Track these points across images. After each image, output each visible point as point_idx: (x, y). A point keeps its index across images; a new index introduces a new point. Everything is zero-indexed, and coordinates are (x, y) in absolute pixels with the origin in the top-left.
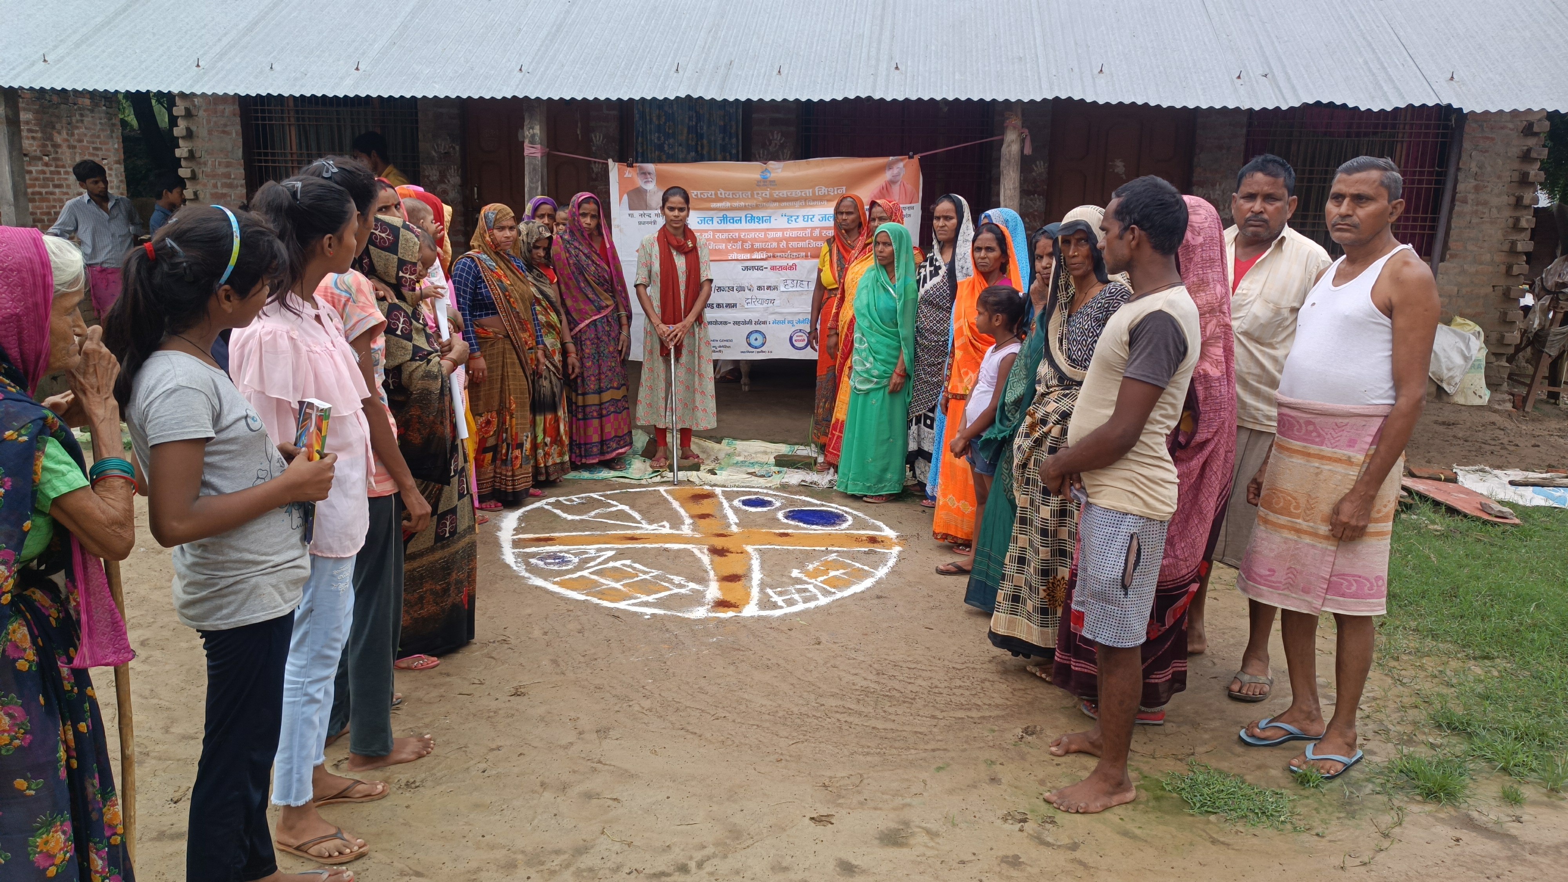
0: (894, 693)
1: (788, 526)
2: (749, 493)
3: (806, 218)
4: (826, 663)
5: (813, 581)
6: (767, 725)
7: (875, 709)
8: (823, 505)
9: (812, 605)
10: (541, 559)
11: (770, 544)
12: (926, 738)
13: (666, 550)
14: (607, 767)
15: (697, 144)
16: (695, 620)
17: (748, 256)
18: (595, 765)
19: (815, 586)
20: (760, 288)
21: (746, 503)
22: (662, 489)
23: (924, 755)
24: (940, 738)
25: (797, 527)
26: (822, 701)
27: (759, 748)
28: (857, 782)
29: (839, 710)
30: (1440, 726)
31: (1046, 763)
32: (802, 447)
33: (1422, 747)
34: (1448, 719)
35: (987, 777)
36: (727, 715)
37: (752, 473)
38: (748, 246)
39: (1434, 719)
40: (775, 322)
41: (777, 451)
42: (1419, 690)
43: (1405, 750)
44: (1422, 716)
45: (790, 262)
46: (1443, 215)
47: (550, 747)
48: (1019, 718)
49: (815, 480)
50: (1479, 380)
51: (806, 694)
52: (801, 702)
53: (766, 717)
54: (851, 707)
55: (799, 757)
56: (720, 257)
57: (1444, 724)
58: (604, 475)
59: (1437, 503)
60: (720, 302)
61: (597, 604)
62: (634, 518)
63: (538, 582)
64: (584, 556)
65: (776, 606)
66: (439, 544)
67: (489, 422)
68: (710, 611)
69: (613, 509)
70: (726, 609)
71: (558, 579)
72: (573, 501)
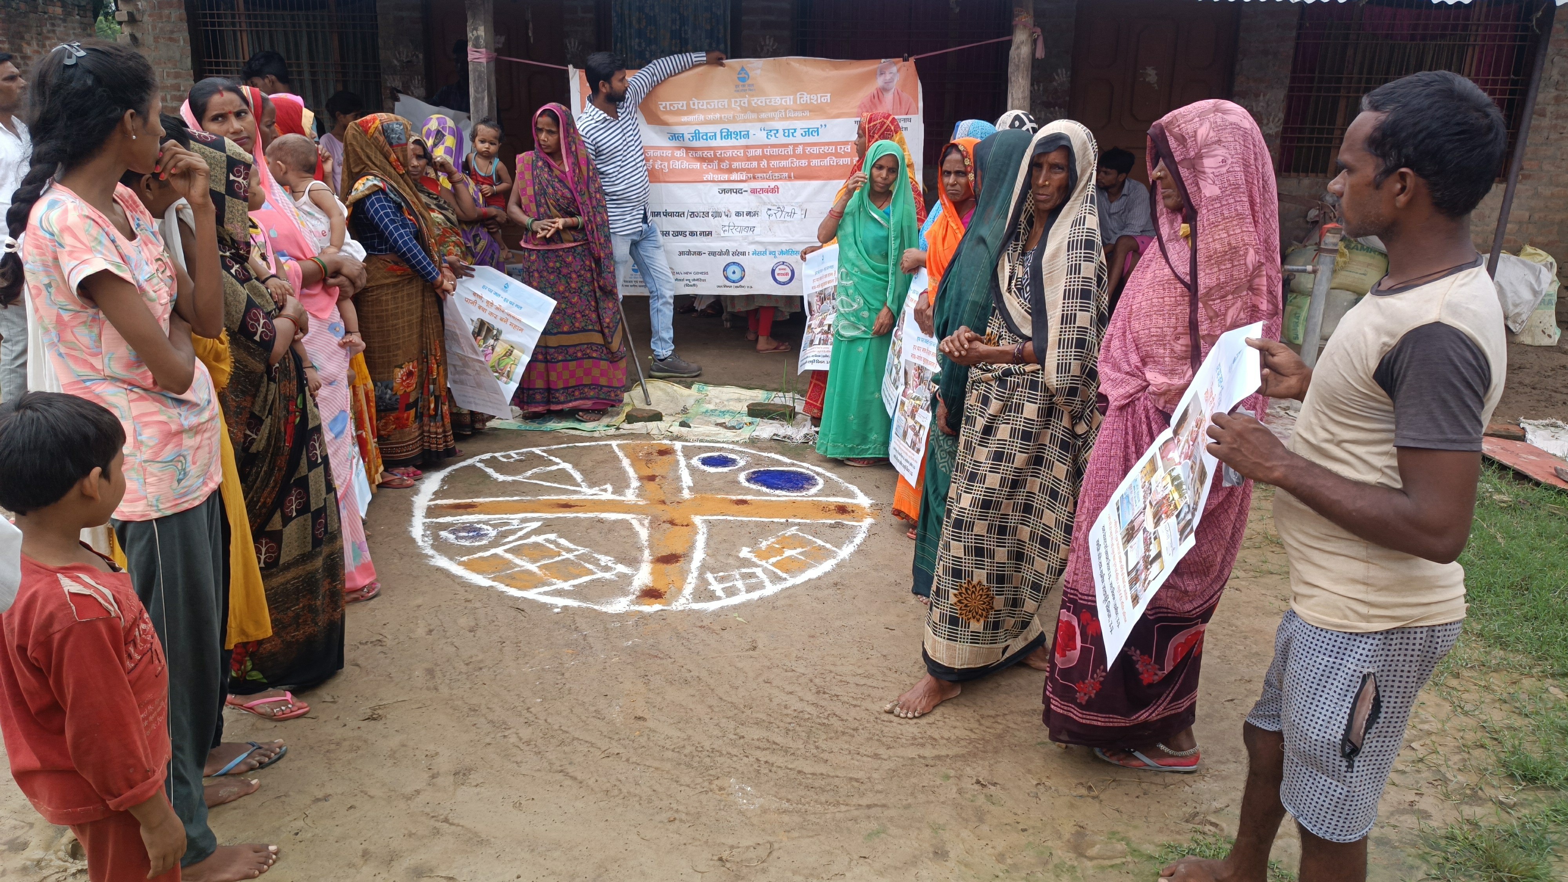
0: (833, 720)
1: (748, 491)
2: (712, 449)
3: (787, 132)
4: (758, 676)
5: (763, 563)
6: (668, 766)
7: (806, 743)
8: (793, 465)
9: (755, 595)
10: (453, 532)
11: (722, 514)
12: (863, 788)
13: (601, 521)
14: (453, 827)
16: (612, 615)
17: (725, 177)
18: (438, 825)
19: (765, 570)
20: (738, 214)
21: (705, 462)
22: (614, 443)
23: (856, 813)
24: (879, 787)
25: (759, 493)
26: (742, 731)
27: (650, 801)
28: (764, 855)
29: (761, 745)
30: (1512, 776)
31: (1008, 827)
32: (781, 394)
33: (1489, 808)
34: (1523, 766)
35: (931, 849)
36: (621, 751)
37: (721, 425)
38: (725, 165)
39: (1505, 765)
40: (755, 253)
41: (751, 398)
42: (1485, 722)
43: (1468, 811)
44: (1489, 761)
45: (772, 184)
46: (1523, 128)
47: (390, 797)
48: (982, 759)
49: (789, 433)
50: (1549, 317)
51: (724, 720)
52: (717, 732)
53: (669, 754)
54: (777, 741)
55: (698, 815)
56: (694, 178)
57: (1518, 773)
58: (553, 426)
59: (1503, 467)
60: (694, 229)
61: (502, 592)
62: (575, 479)
63: (442, 562)
64: (504, 528)
65: (712, 596)
66: (318, 549)
67: (410, 374)
68: (633, 602)
69: (554, 468)
70: (653, 600)
71: (465, 559)
72: (512, 457)
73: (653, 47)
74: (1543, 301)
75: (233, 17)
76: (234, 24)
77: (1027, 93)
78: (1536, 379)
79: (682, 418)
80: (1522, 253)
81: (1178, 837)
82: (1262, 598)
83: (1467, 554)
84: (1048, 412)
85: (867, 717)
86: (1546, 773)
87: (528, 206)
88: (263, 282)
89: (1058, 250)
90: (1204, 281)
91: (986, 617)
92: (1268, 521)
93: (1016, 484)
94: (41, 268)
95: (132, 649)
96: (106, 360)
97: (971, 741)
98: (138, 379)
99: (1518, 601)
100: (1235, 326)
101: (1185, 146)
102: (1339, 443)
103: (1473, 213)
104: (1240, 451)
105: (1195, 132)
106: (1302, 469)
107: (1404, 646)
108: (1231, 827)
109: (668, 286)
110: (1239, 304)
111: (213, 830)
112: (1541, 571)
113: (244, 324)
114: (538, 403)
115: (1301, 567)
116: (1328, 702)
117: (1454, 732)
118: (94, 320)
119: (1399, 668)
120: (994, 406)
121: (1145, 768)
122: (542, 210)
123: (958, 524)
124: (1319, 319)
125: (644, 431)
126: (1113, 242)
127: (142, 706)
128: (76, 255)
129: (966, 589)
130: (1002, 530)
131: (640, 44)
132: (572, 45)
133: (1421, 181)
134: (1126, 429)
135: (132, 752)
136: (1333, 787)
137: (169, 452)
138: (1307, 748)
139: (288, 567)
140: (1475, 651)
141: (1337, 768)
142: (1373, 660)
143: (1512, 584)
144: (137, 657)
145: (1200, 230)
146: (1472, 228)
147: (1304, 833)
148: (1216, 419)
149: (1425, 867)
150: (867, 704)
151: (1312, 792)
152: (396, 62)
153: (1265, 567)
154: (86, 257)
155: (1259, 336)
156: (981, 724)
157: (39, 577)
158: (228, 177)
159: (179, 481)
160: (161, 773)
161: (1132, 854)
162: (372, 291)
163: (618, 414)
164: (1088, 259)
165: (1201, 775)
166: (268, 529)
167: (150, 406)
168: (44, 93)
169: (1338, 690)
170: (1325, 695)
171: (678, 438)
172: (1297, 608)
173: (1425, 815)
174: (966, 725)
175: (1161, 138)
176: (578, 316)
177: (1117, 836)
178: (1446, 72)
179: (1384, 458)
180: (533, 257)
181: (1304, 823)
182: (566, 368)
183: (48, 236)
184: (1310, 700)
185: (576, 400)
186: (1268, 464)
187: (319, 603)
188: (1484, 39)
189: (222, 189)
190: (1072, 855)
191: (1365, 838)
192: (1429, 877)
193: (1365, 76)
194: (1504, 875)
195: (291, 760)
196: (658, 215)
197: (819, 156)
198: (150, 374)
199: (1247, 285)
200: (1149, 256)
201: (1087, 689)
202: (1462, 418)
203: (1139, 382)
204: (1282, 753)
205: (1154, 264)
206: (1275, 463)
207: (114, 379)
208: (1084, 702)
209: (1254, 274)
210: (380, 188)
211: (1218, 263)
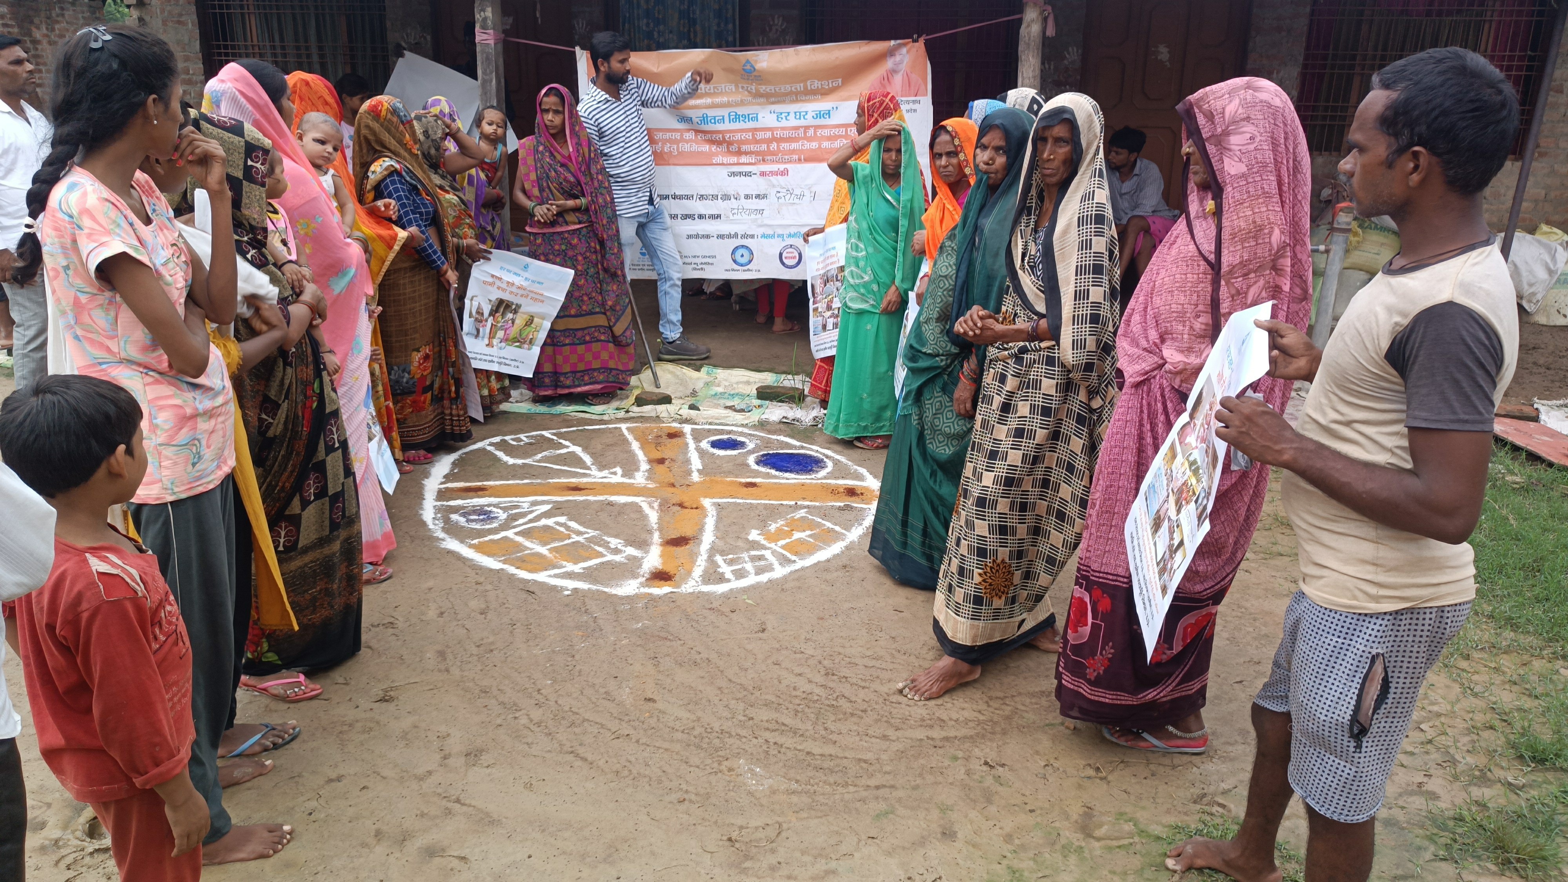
0: (842, 702)
1: (757, 474)
2: (721, 432)
3: (798, 115)
4: (767, 658)
5: (772, 545)
6: (677, 747)
7: (815, 724)
8: (802, 448)
9: (764, 578)
10: (464, 515)
11: (731, 496)
12: (871, 769)
13: (611, 504)
14: (465, 808)
15: (689, 31)
16: (622, 598)
17: (734, 159)
18: (450, 805)
19: (774, 553)
20: (747, 197)
21: (715, 444)
22: (624, 426)
23: (864, 794)
24: (888, 768)
25: (768, 476)
26: (751, 712)
27: (660, 782)
28: (773, 835)
29: (771, 726)
30: (1521, 757)
31: (1016, 808)
32: (790, 377)
33: (1498, 789)
34: (1531, 747)
35: (939, 830)
36: (631, 732)
37: (730, 408)
38: (734, 148)
39: (1514, 746)
40: (764, 236)
41: (760, 380)
42: (1495, 703)
43: (1477, 792)
44: (1499, 742)
45: (782, 167)
46: (1540, 105)
47: (402, 777)
48: (990, 740)
49: (798, 416)
50: (1565, 297)
51: (734, 702)
52: (726, 714)
53: (679, 735)
54: (786, 722)
55: (708, 796)
56: (703, 161)
57: (1527, 754)
58: (563, 409)
59: (1516, 448)
60: (703, 212)
61: (513, 575)
62: (584, 462)
63: (452, 544)
64: (514, 511)
65: (722, 579)
66: (335, 533)
67: (426, 357)
68: (642, 585)
69: (564, 451)
70: (662, 582)
71: (475, 541)
72: (522, 440)
73: (661, 27)
74: (1558, 281)
76: (242, 7)
77: (1038, 72)
78: (1551, 359)
79: (691, 401)
80: (1538, 232)
81: (1186, 818)
82: (1272, 580)
83: (1478, 536)
84: (1066, 387)
85: (876, 699)
86: (1556, 755)
87: (531, 191)
88: (280, 268)
89: (1068, 226)
90: (1228, 259)
91: (1007, 593)
92: (1279, 503)
93: (1036, 461)
94: (60, 251)
95: (157, 631)
96: (122, 344)
97: (979, 723)
98: (153, 363)
99: (1530, 582)
101: (1213, 123)
102: (1348, 424)
103: (1488, 191)
104: (1249, 434)
105: (1224, 109)
106: (1311, 451)
107: (1413, 627)
108: (1239, 808)
109: (675, 268)
110: (1261, 283)
111: (229, 811)
112: (1553, 552)
114: (547, 387)
115: (1310, 547)
116: (1337, 683)
117: (1463, 713)
118: (110, 303)
119: (1408, 649)
120: (1012, 383)
121: (1153, 749)
123: (982, 503)
124: (1331, 298)
125: (653, 414)
126: (1124, 221)
127: (168, 687)
128: (94, 237)
129: (991, 568)
131: (648, 25)
132: (580, 26)
133: (1434, 159)
134: (1141, 407)
135: (158, 731)
136: (1341, 768)
137: (184, 436)
138: (1315, 729)
139: (306, 550)
140: (1485, 633)
141: (1345, 748)
142: (1382, 640)
143: (1524, 565)
144: (162, 638)
145: (1225, 208)
146: (1485, 206)
147: (1312, 813)
148: (1225, 403)
149: (1432, 848)
150: (876, 686)
151: (1320, 772)
152: (401, 41)
153: (1275, 549)
154: (104, 239)
156: (989, 706)
157: (68, 556)
158: (246, 162)
159: (194, 465)
160: (185, 753)
161: (1139, 835)
163: (627, 397)
164: (1100, 234)
166: (287, 513)
167: (165, 390)
168: (69, 75)
169: (1347, 671)
170: (1333, 676)
171: (687, 421)
172: (1306, 589)
173: (1433, 796)
174: (975, 707)
175: (1190, 114)
176: (585, 298)
177: (1125, 817)
178: (1458, 49)
179: (1394, 438)
180: (539, 241)
181: (1312, 804)
182: (573, 352)
183: (67, 218)
184: (1318, 681)
185: (586, 385)
186: (1277, 447)
187: (335, 586)
189: (239, 174)
190: (1080, 836)
191: (1373, 819)
192: (1437, 858)
193: (1380, 53)
194: (1512, 856)
195: (304, 741)
196: (666, 197)
197: (830, 138)
198: (166, 357)
199: (1271, 264)
200: (1175, 233)
201: (1097, 666)
202: (1474, 398)
203: (1156, 359)
204: (1290, 734)
205: (1179, 240)
206: (1284, 446)
207: (129, 362)
208: (1093, 679)
209: (1278, 255)
210: (396, 170)
211: (1242, 241)
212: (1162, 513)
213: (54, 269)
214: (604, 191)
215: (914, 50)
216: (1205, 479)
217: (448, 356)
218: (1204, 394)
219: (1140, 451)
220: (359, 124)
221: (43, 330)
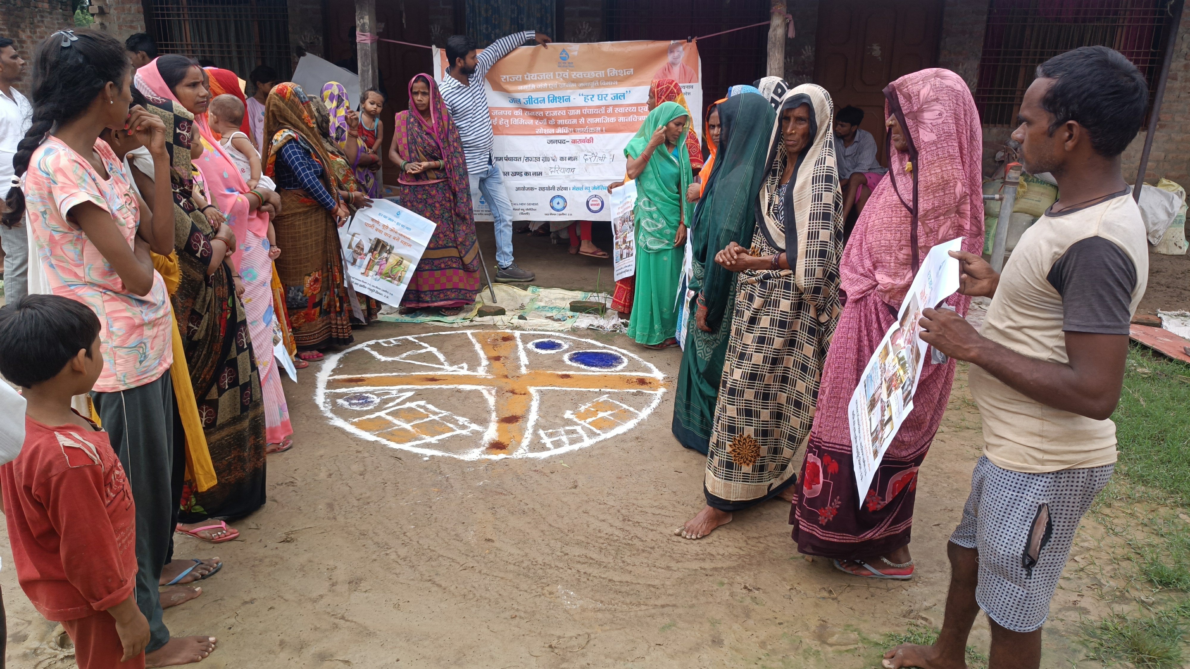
0: (636, 541)
1: (570, 368)
2: (543, 336)
3: (600, 97)
4: (578, 508)
5: (582, 422)
6: (510, 576)
7: (615, 558)
8: (605, 348)
9: (576, 447)
10: (347, 400)
11: (551, 385)
12: (658, 592)
13: (459, 391)
14: (348, 623)
16: (468, 462)
17: (552, 131)
18: (337, 621)
19: (583, 428)
20: (562, 159)
21: (538, 346)
22: (469, 332)
23: (653, 611)
24: (671, 592)
25: (579, 369)
26: (567, 549)
27: (497, 603)
28: (584, 643)
29: (581, 560)
30: (1151, 581)
31: (769, 622)
32: (595, 294)
33: (1134, 606)
34: (1159, 574)
35: (710, 638)
36: (475, 564)
37: (550, 318)
38: (552, 122)
39: (1146, 573)
40: (575, 188)
41: (573, 297)
42: (1131, 540)
43: (1118, 608)
44: (1134, 570)
45: (588, 136)
46: (1160, 88)
47: (300, 600)
48: (749, 570)
49: (602, 324)
50: (1180, 232)
51: (553, 541)
52: (547, 550)
53: (511, 567)
54: (593, 557)
55: (534, 613)
56: (529, 131)
57: (1156, 579)
58: (423, 319)
59: (1145, 347)
60: (528, 170)
61: (385, 445)
62: (439, 359)
63: (339, 422)
64: (385, 397)
65: (544, 448)
66: (245, 414)
67: (316, 280)
68: (483, 453)
69: (424, 351)
70: (498, 451)
71: (356, 420)
72: (391, 343)
73: (497, 31)
74: (1175, 221)
75: (178, 9)
76: (179, 15)
77: (782, 64)
78: (1170, 280)
79: (521, 313)
80: (1159, 184)
81: (897, 628)
82: (962, 447)
83: (1117, 414)
84: (799, 306)
85: (661, 538)
86: (1177, 579)
87: (403, 152)
88: (203, 211)
89: (805, 183)
90: (923, 206)
91: (754, 462)
92: (966, 389)
93: (775, 361)
94: (39, 200)
95: (109, 490)
96: (87, 270)
97: (740, 557)
98: (110, 285)
99: (1156, 449)
100: (945, 240)
101: (911, 103)
102: (1019, 329)
103: (1123, 154)
104: (944, 337)
105: (919, 92)
106: (991, 349)
107: (1070, 484)
109: (508, 212)
110: (949, 223)
111: (167, 626)
112: (1173, 426)
113: (189, 244)
114: (411, 301)
115: (992, 423)
116: (1012, 526)
117: (1107, 548)
118: (78, 239)
119: (1067, 500)
120: (757, 302)
121: (872, 576)
122: (413, 155)
123: (732, 392)
124: (1005, 235)
125: (491, 323)
126: (848, 177)
127: (118, 531)
128: (66, 190)
129: (739, 441)
130: (766, 397)
131: (487, 29)
132: (436, 30)
133: (1084, 130)
134: (860, 317)
135: (110, 567)
136: (1016, 590)
137: (133, 340)
138: (996, 561)
139: (222, 427)
140: (1123, 487)
141: (1019, 575)
142: (1046, 494)
143: (1151, 436)
144: (112, 495)
145: (920, 167)
146: (1122, 165)
147: (993, 625)
148: (926, 313)
149: (1085, 651)
150: (661, 529)
151: (1000, 594)
152: (302, 43)
153: (964, 424)
154: (74, 191)
155: (959, 249)
156: (747, 544)
157: (41, 434)
158: (175, 131)
159: (141, 362)
160: (132, 582)
161: (862, 642)
162: (288, 218)
163: (472, 310)
164: (828, 190)
165: (915, 581)
166: (207, 398)
167: (119, 305)
168: (45, 67)
169: (1020, 517)
170: (1009, 521)
171: (517, 328)
172: (988, 454)
173: (1085, 611)
174: (737, 545)
175: (893, 96)
176: (441, 236)
177: (851, 628)
178: (1102, 47)
179: (1054, 340)
180: (407, 191)
181: (994, 618)
182: (432, 276)
183: (45, 175)
184: (998, 525)
185: (441, 300)
186: (966, 347)
187: (246, 454)
188: (1130, 21)
189: (171, 140)
190: (817, 642)
191: (1040, 629)
192: (1088, 658)
193: (1039, 50)
194: (1145, 656)
195: (225, 573)
196: (501, 159)
197: (625, 115)
198: (120, 280)
199: (955, 209)
200: (881, 187)
201: (827, 514)
202: (1114, 309)
203: (871, 281)
204: (977, 565)
205: (885, 192)
206: (971, 345)
207: (92, 284)
208: (824, 524)
209: (961, 202)
210: (293, 138)
211: (934, 192)
212: (876, 396)
213: (34, 214)
214: (458, 155)
215: (689, 48)
216: (910, 371)
217: (334, 279)
218: (911, 307)
219: (859, 350)
220: (269, 103)
221: (25, 261)
